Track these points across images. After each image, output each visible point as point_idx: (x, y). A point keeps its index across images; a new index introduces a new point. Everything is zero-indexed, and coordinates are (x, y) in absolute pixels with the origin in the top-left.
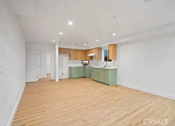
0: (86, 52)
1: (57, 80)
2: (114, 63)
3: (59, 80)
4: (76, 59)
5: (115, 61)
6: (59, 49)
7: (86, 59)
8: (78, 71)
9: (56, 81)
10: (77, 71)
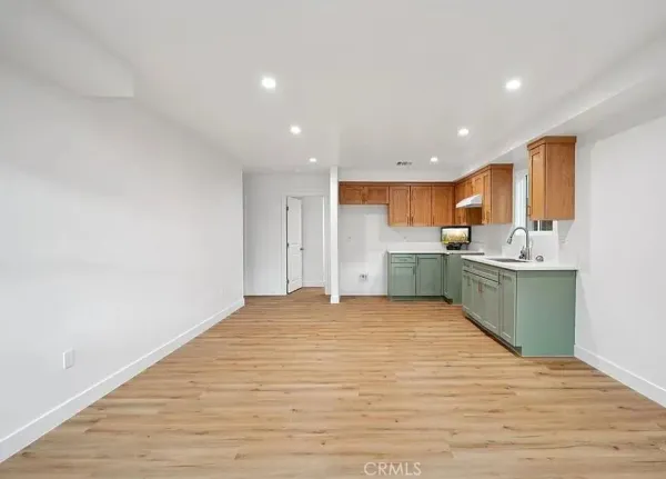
0: (455, 189)
1: (335, 299)
2: (562, 240)
3: (343, 298)
4: (411, 221)
5: (570, 226)
6: (343, 186)
7: (454, 221)
8: (414, 272)
9: (332, 302)
10: (410, 271)
